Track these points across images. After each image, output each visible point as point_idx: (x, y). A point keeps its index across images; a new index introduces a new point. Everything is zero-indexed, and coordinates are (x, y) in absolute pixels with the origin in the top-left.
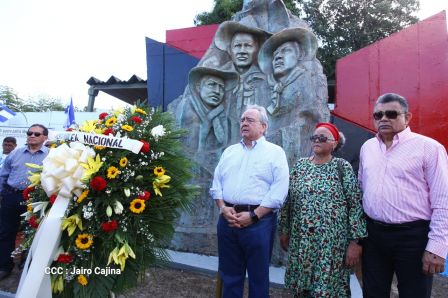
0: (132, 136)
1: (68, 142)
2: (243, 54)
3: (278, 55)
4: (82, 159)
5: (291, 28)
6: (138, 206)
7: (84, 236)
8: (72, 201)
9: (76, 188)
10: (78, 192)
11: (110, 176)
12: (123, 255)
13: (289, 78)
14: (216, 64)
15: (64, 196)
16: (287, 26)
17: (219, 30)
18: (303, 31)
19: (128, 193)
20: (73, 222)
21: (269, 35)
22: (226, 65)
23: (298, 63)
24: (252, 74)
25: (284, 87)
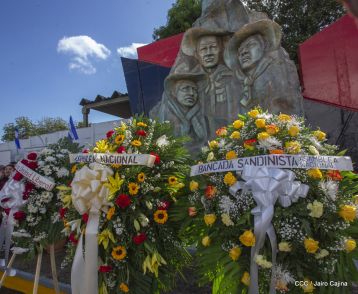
0: (142, 150)
1: (87, 164)
2: (210, 55)
3: (244, 51)
4: (104, 179)
5: (251, 22)
6: (161, 216)
7: (118, 248)
8: (102, 218)
9: (103, 206)
10: (105, 210)
11: (131, 192)
12: (156, 263)
13: (258, 70)
14: (187, 69)
15: (94, 214)
16: (246, 22)
17: (184, 38)
18: (266, 23)
19: (150, 205)
20: (106, 237)
21: (231, 34)
22: (195, 69)
23: (264, 54)
24: (220, 73)
25: (255, 79)
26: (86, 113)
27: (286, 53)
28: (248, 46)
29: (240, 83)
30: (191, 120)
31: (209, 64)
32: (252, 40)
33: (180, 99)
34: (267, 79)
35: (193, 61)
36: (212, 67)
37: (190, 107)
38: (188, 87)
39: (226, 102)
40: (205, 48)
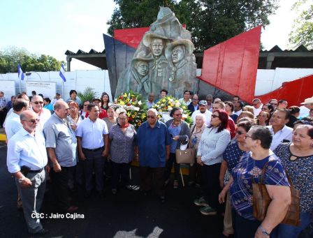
3: (175, 53)
22: (149, 55)
23: (184, 57)
24: (161, 60)
25: (177, 69)
26: (69, 60)
30: (143, 83)
31: (157, 55)
32: (179, 48)
33: (139, 71)
35: (148, 51)
37: (143, 76)
38: (143, 65)
39: (162, 76)
40: (156, 45)
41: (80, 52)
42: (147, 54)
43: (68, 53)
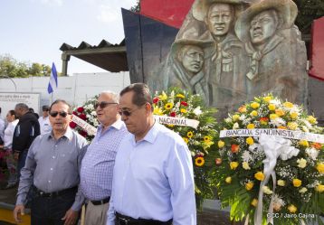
22: (204, 35)
23: (277, 31)
24: (229, 42)
25: (263, 55)
26: (66, 59)
27: (298, 33)
28: (261, 21)
29: (248, 56)
30: (194, 86)
31: (220, 33)
32: (266, 16)
33: (186, 64)
34: (276, 56)
35: (203, 27)
36: (221, 36)
37: (195, 73)
38: (195, 53)
39: (232, 72)
40: (218, 16)
41: (83, 45)
42: (200, 34)
43: (65, 48)
